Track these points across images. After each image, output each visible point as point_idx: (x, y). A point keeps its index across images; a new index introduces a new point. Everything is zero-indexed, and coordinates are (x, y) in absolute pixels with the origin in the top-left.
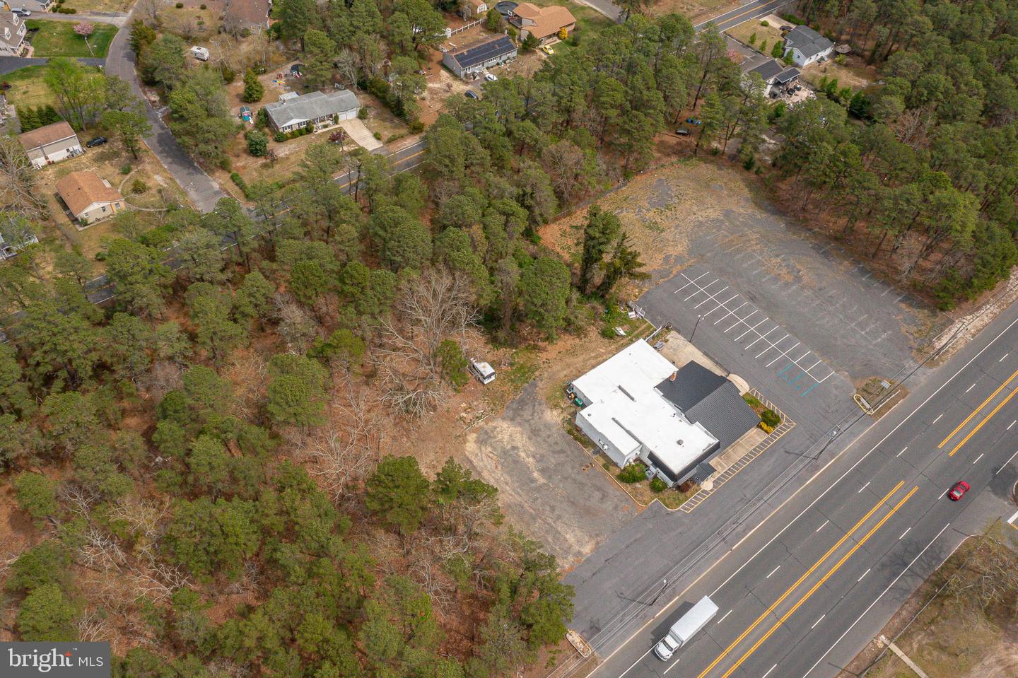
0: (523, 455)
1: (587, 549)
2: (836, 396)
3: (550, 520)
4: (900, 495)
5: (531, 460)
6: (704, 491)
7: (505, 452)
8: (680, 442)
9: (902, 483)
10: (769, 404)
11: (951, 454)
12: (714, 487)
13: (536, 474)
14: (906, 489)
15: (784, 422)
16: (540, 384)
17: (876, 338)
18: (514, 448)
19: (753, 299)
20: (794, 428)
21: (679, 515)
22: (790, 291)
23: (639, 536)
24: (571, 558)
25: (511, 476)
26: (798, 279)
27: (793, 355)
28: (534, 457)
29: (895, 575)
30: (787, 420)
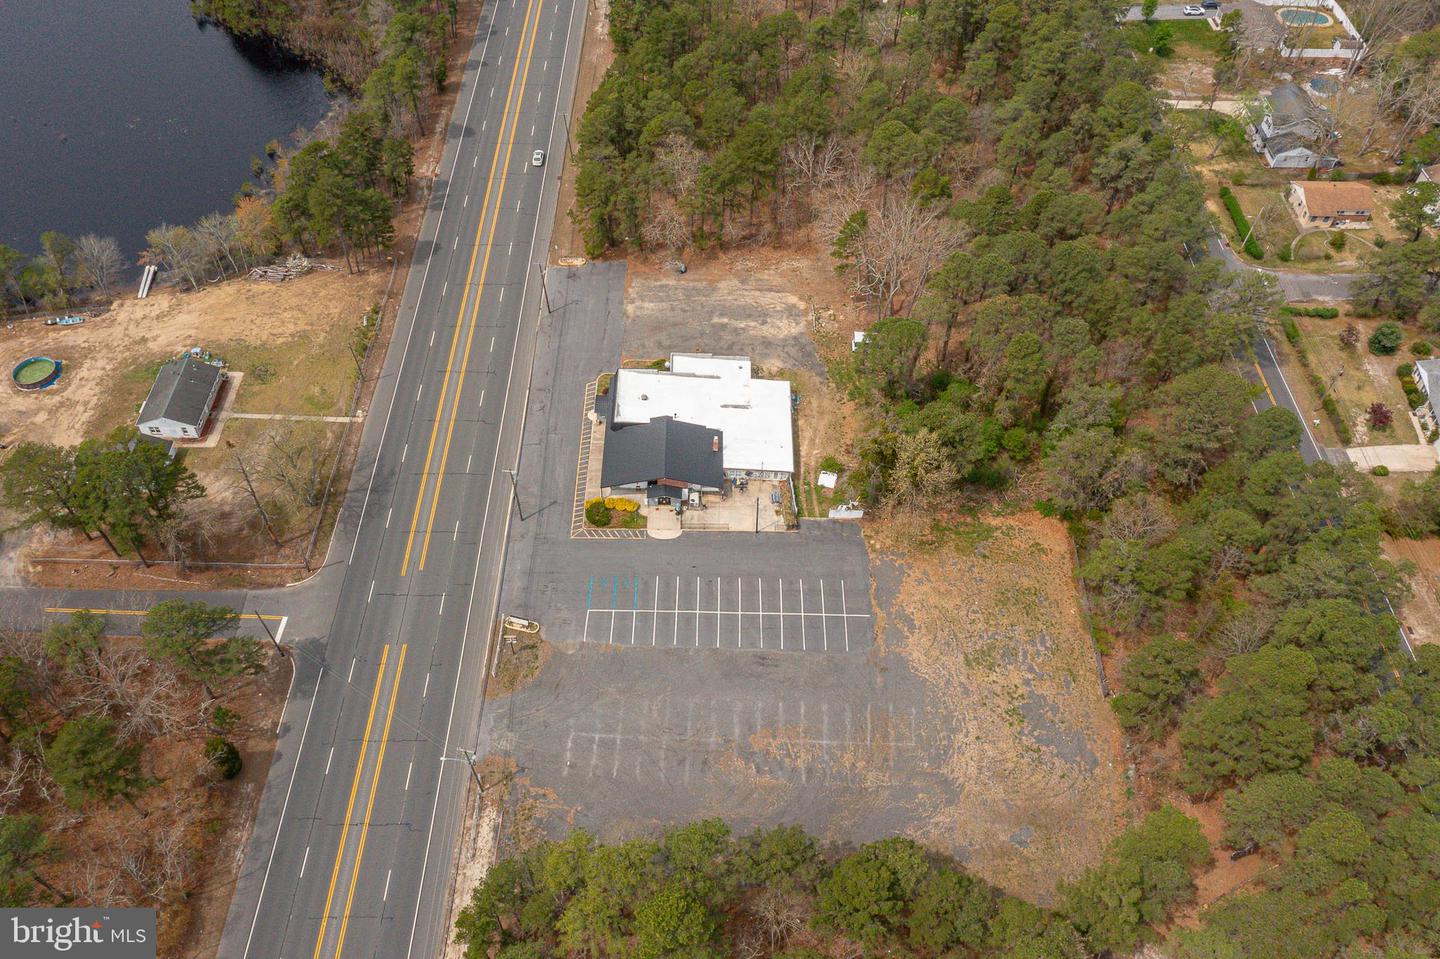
0: (753, 324)
1: (630, 309)
2: (558, 610)
3: (677, 303)
4: (416, 554)
5: (742, 326)
6: (590, 409)
7: (766, 315)
8: (645, 398)
9: (421, 568)
10: (614, 535)
11: (387, 647)
12: (587, 419)
13: (725, 320)
14: (413, 563)
15: (583, 529)
16: (818, 379)
17: (574, 741)
18: (764, 323)
19: (762, 659)
20: (569, 532)
21: (592, 378)
22: (736, 720)
23: (605, 342)
24: (633, 295)
25: (739, 306)
26: (747, 754)
27: (645, 619)
28: (743, 329)
29: (377, 474)
30: (582, 534)
